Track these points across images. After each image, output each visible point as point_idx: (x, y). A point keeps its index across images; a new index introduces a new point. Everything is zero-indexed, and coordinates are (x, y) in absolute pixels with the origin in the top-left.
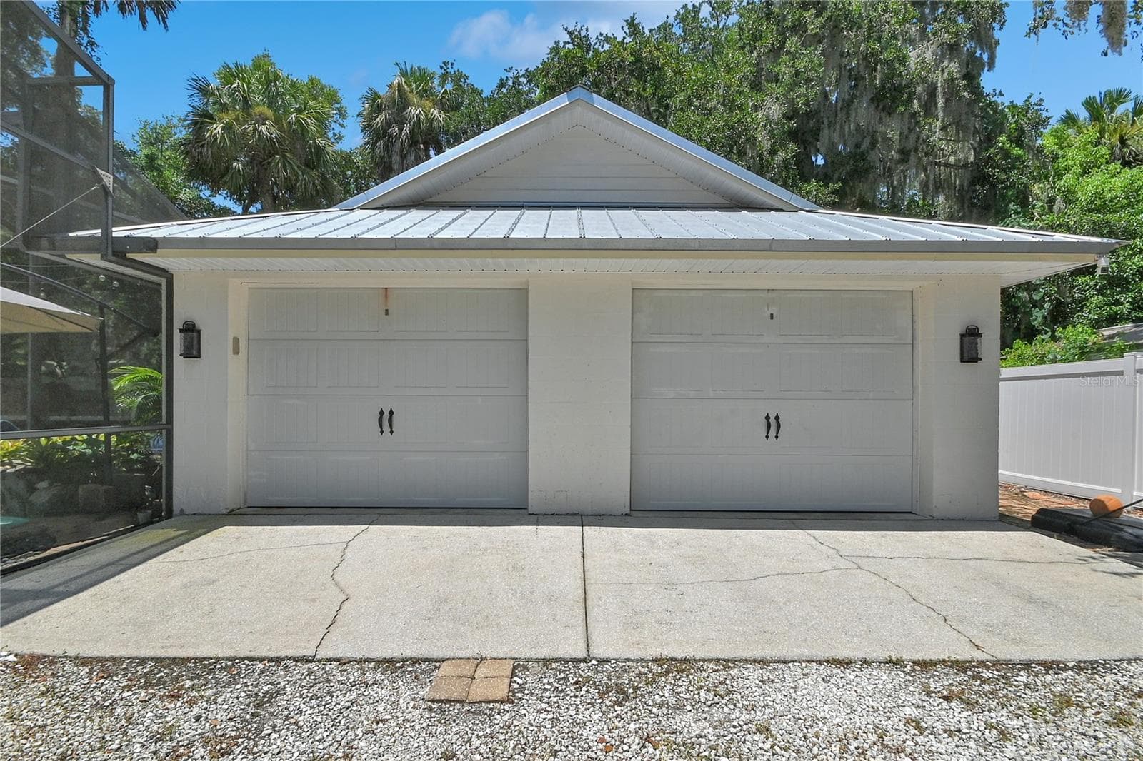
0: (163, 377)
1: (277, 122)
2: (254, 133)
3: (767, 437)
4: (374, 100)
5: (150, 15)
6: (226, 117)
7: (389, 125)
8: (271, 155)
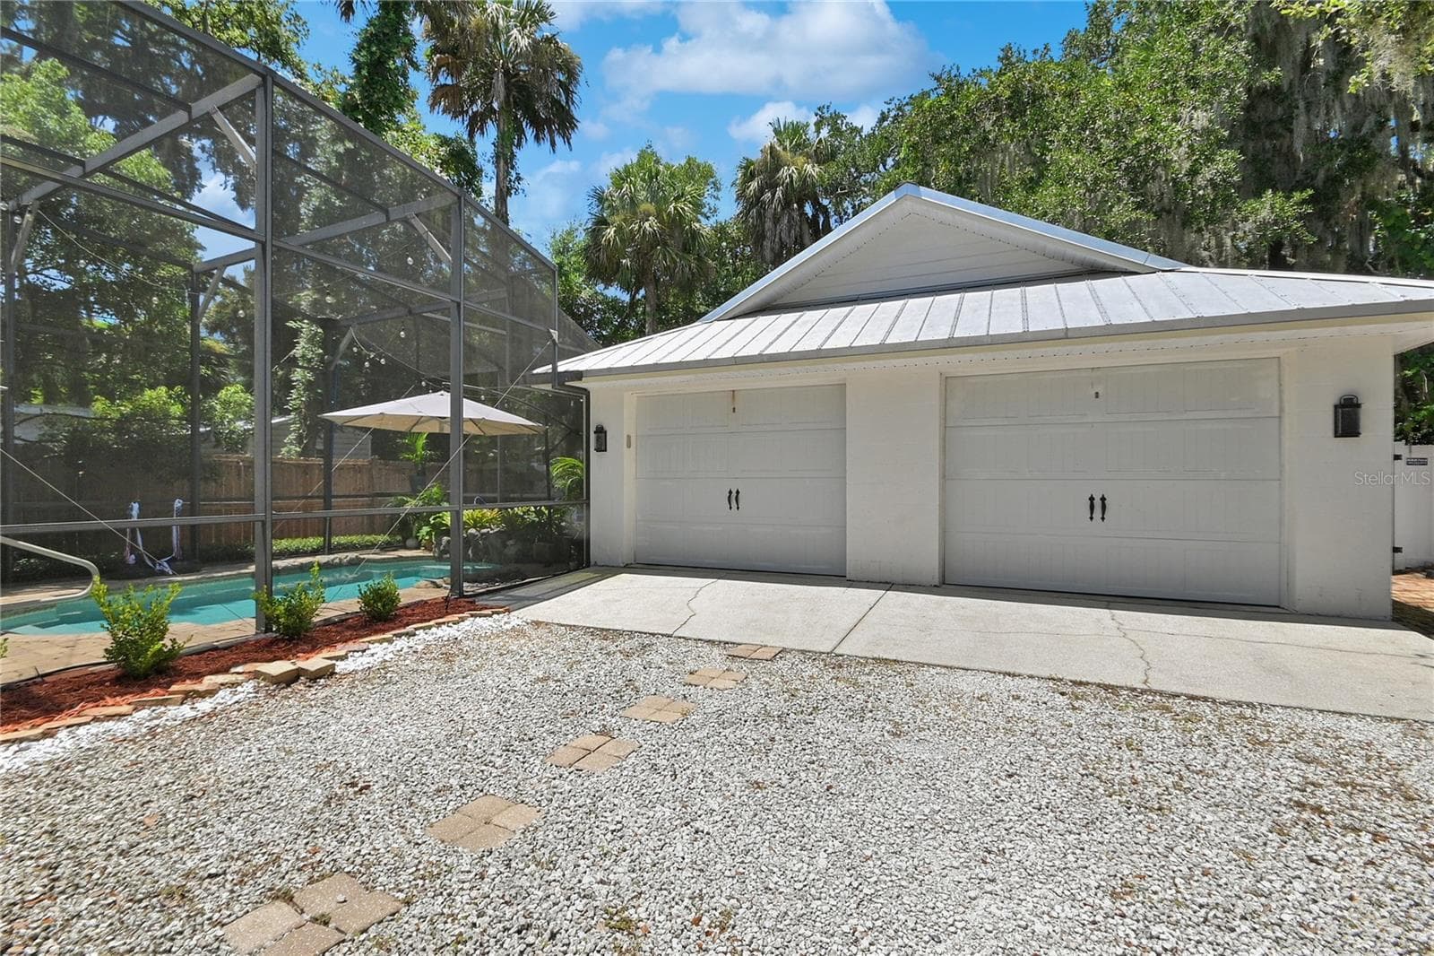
0: (584, 466)
1: (658, 217)
2: (639, 231)
3: (1091, 518)
4: (747, 168)
5: (558, 140)
6: (617, 219)
7: (761, 191)
8: (653, 248)
